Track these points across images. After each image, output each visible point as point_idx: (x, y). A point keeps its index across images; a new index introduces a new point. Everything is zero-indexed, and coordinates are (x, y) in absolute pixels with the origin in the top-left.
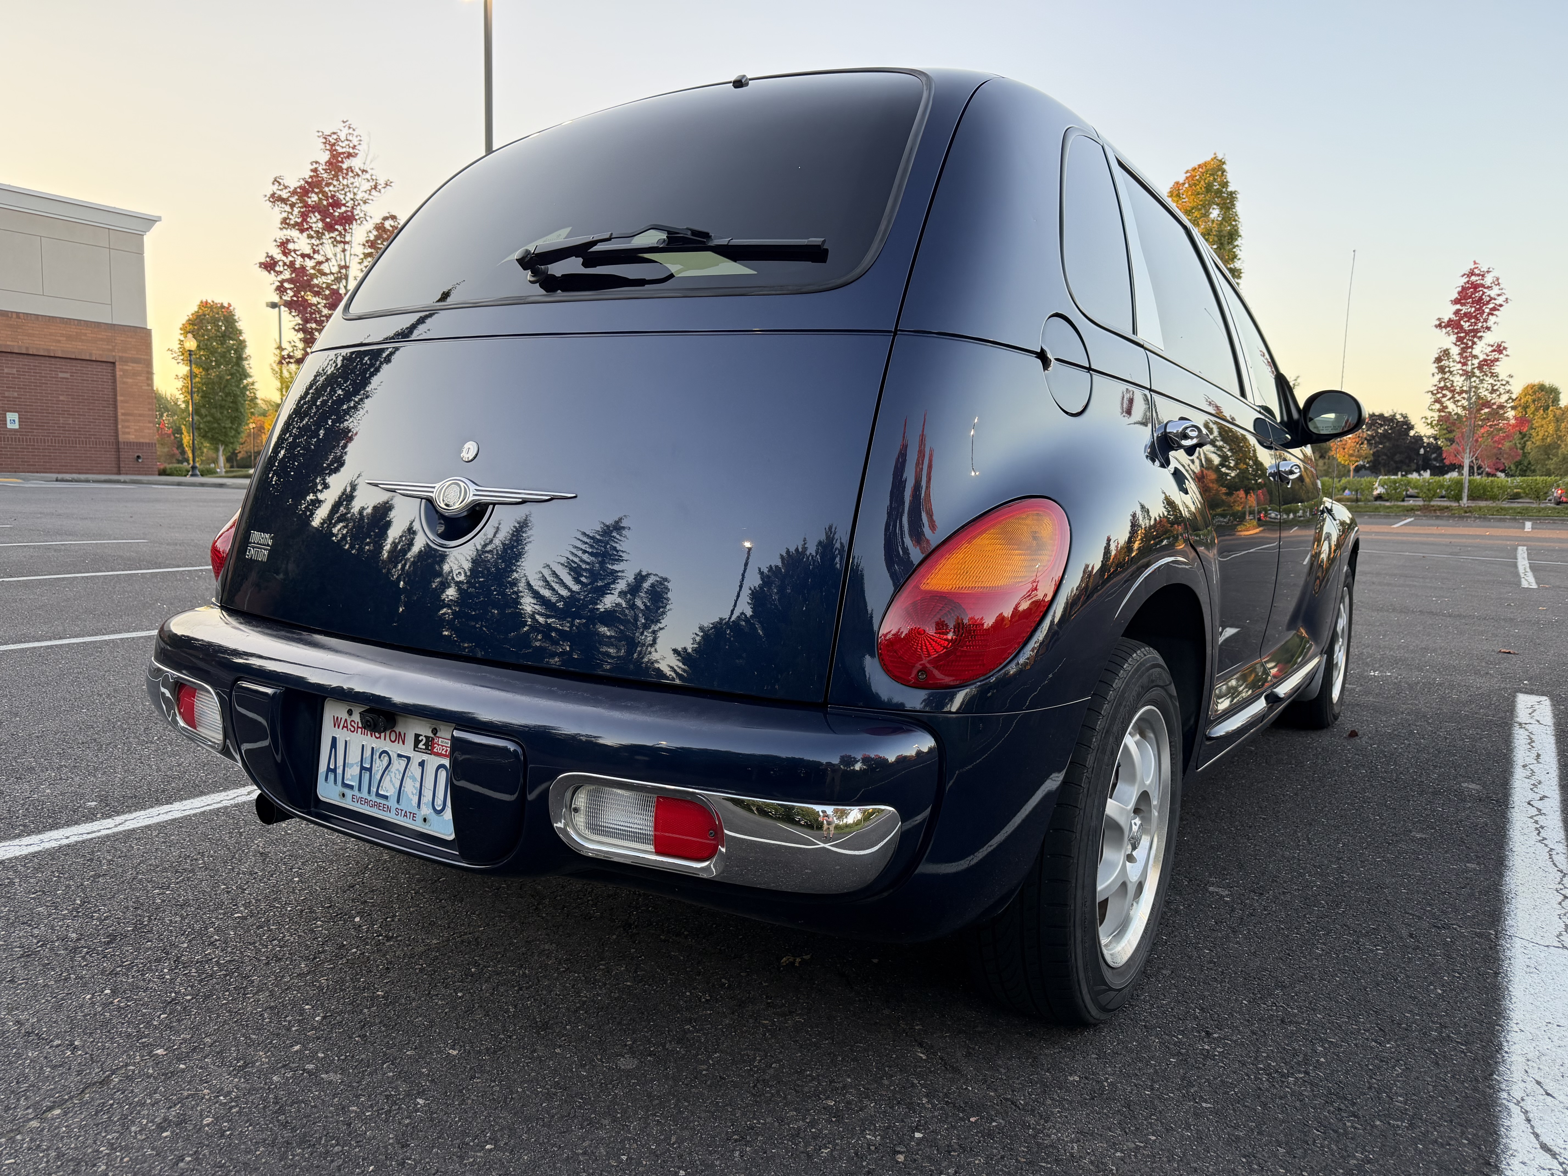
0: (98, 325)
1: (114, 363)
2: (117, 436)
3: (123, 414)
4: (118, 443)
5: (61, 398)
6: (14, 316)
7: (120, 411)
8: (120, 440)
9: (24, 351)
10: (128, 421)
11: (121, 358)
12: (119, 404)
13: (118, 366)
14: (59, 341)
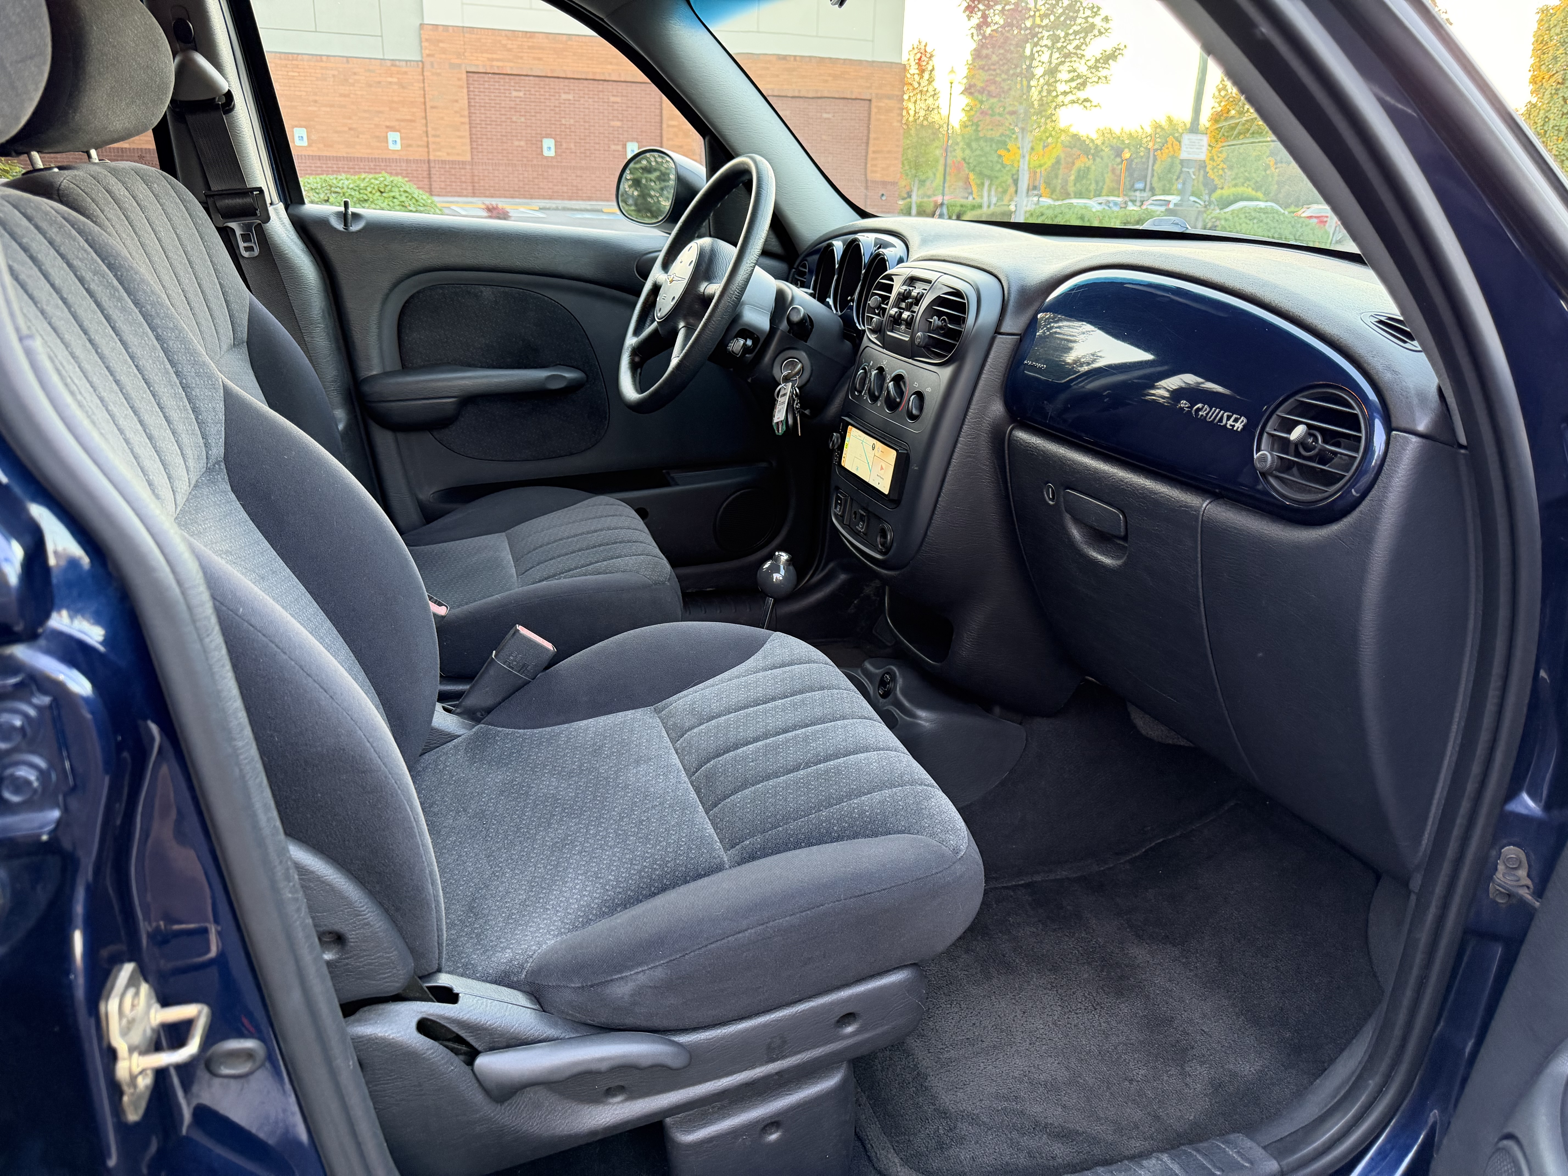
0: (860, 62)
1: (870, 100)
2: (866, 175)
3: (874, 152)
4: (867, 181)
5: (824, 137)
6: (792, 59)
7: (871, 149)
8: (869, 178)
9: (796, 94)
10: (876, 159)
11: (877, 95)
12: (871, 142)
13: (874, 104)
14: (826, 81)
